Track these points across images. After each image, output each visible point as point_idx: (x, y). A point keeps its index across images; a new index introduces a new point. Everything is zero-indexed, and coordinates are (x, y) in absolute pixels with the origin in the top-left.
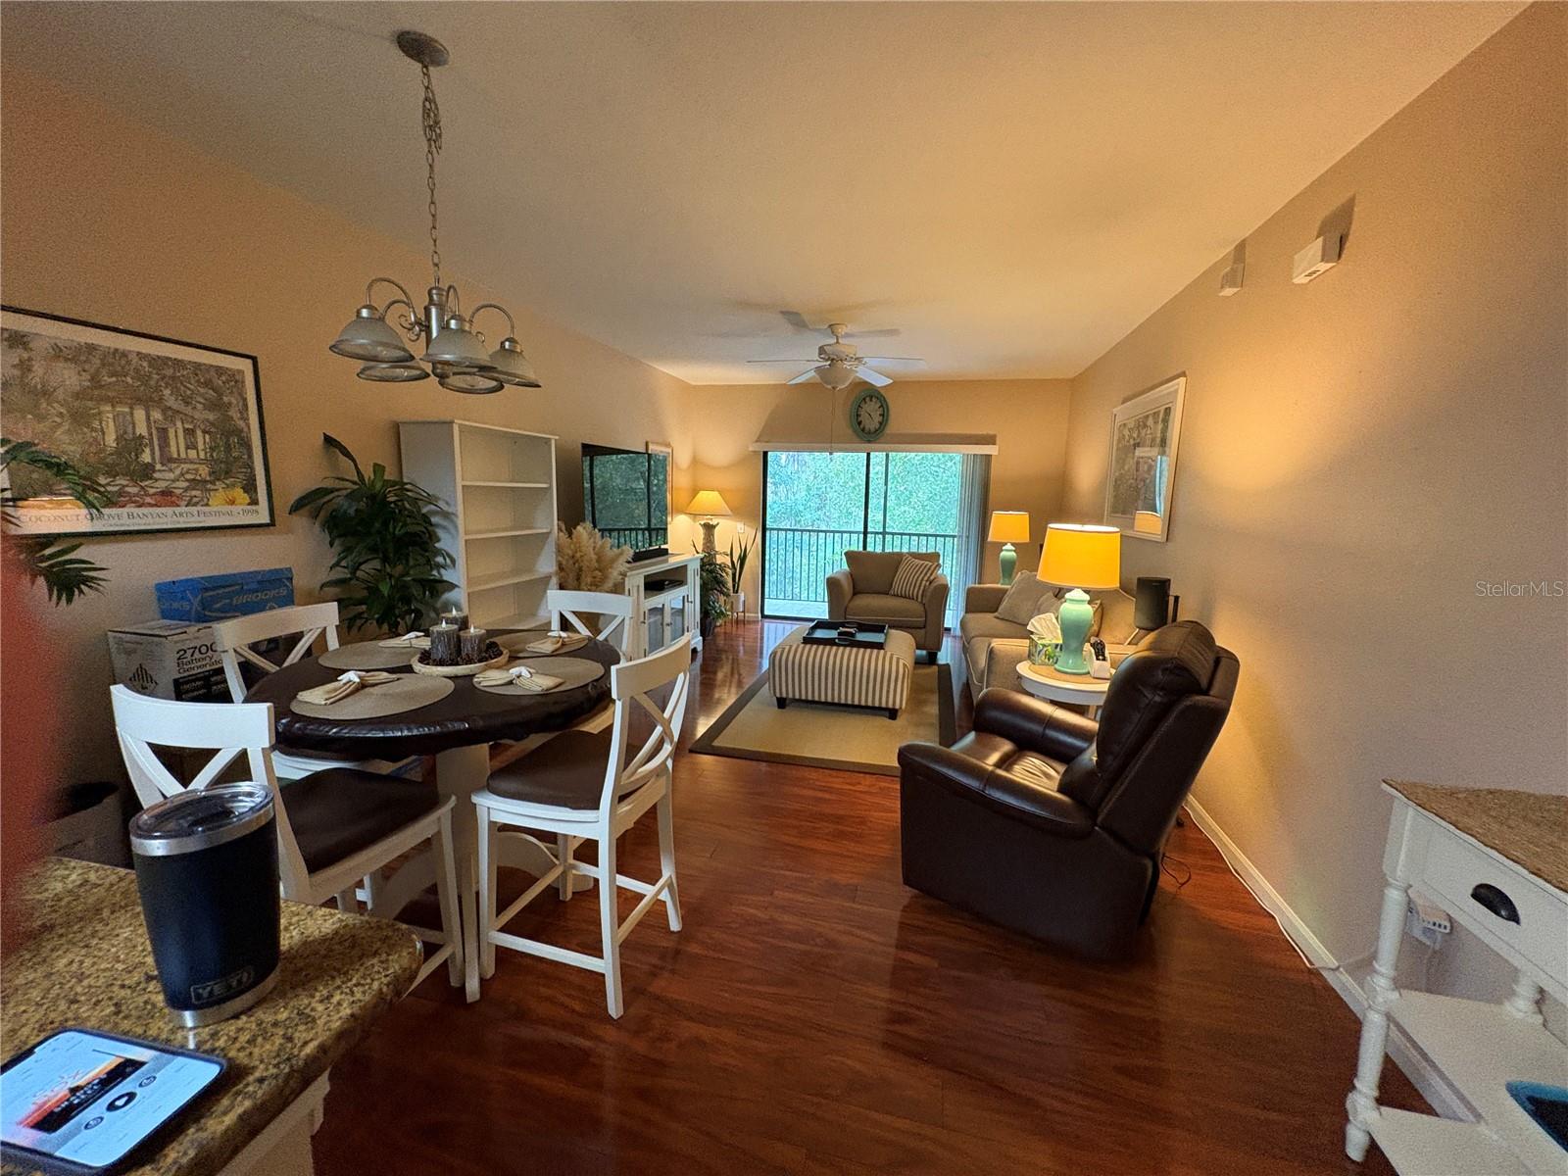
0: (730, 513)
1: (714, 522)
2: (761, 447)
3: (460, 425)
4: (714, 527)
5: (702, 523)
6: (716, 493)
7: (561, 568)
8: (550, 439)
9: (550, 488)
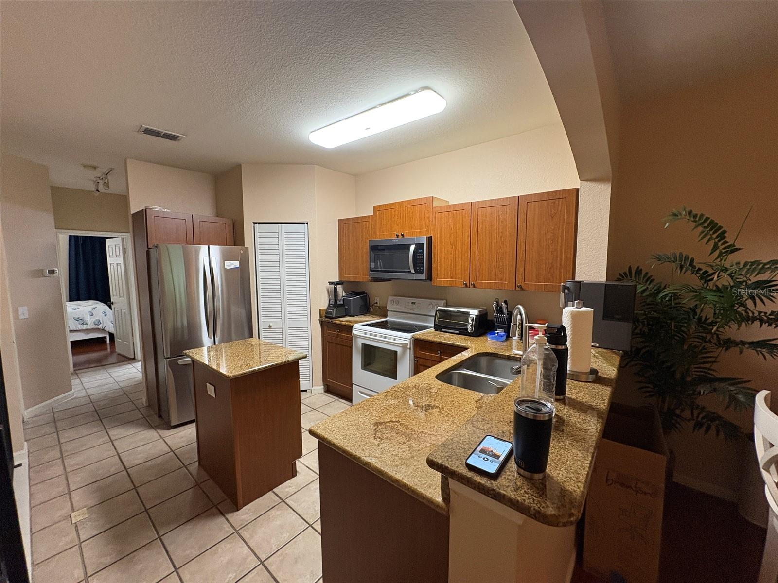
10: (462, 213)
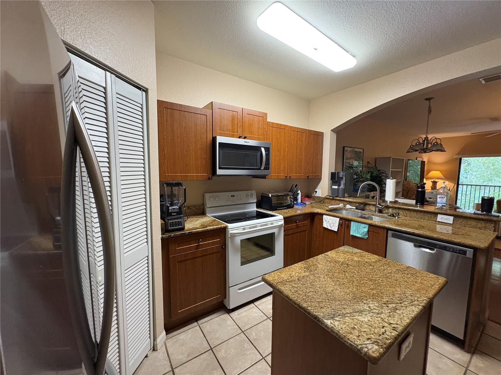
0: (444, 178)
1: (437, 181)
2: (459, 157)
3: (392, 158)
4: (437, 182)
5: (432, 181)
6: (439, 172)
7: (403, 190)
8: (404, 159)
9: (403, 171)
10: (284, 131)
